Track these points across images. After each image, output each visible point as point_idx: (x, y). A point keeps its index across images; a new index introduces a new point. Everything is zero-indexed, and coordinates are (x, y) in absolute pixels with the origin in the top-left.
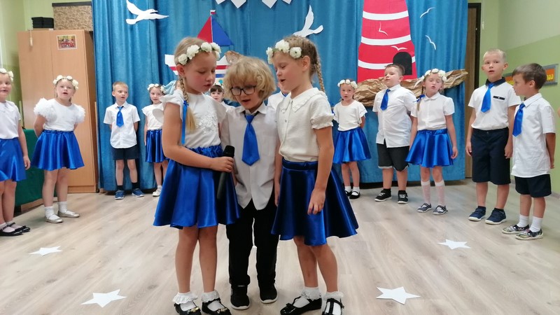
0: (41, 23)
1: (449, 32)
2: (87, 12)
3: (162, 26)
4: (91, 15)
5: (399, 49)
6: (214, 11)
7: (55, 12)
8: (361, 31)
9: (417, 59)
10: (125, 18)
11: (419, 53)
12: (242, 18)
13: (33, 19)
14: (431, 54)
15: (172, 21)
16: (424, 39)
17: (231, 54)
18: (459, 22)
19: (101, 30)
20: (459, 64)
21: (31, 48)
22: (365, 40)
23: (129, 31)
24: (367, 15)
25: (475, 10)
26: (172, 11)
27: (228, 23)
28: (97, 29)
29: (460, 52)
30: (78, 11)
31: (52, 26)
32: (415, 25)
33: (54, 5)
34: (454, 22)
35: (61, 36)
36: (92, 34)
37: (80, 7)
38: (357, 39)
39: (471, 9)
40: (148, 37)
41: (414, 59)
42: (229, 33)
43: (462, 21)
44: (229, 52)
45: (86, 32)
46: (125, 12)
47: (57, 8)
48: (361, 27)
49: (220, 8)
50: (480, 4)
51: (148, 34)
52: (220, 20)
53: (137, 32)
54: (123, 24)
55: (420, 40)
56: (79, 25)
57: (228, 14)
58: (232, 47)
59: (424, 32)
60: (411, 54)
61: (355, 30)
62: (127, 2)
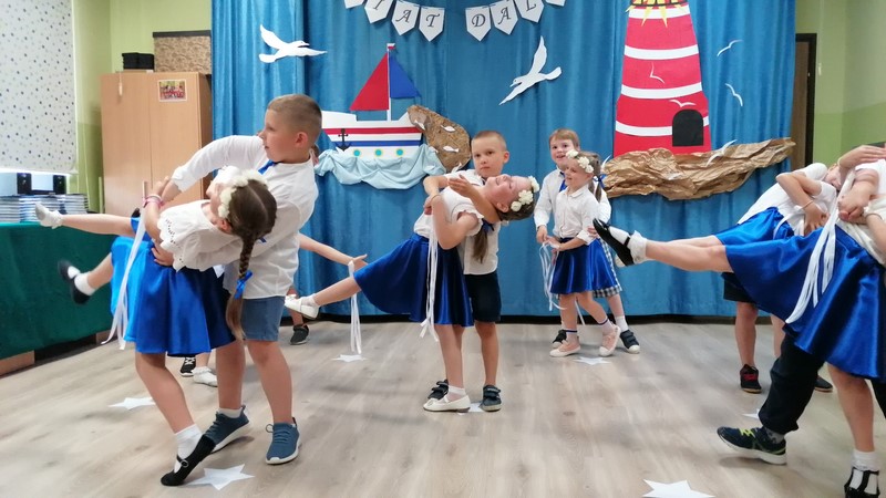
0: (136, 61)
1: (764, 80)
2: (204, 46)
3: (315, 68)
4: (209, 50)
5: (682, 105)
6: (393, 45)
7: (157, 45)
8: (621, 77)
9: (711, 120)
10: (259, 53)
11: (716, 112)
12: (436, 55)
13: (123, 55)
14: (735, 112)
15: (330, 59)
16: (724, 90)
17: (417, 110)
18: (781, 65)
19: (223, 72)
20: (781, 129)
21: (119, 98)
22: (627, 91)
23: (263, 73)
24: (630, 52)
25: (806, 44)
26: (330, 45)
27: (414, 63)
28: (218, 74)
29: (783, 110)
30: (191, 44)
31: (152, 67)
32: (709, 67)
33: (156, 35)
34: (772, 63)
35: (164, 82)
36: (209, 77)
37: (193, 38)
38: (615, 89)
39: (800, 43)
40: (294, 82)
41: (706, 121)
42: (415, 76)
43: (786, 63)
44: (414, 107)
45: (201, 75)
46: (258, 43)
47: (160, 39)
48: (622, 70)
49: (402, 40)
50: (815, 35)
51: (294, 78)
52: (401, 59)
53: (276, 73)
54: (254, 63)
55: (717, 91)
56: (191, 65)
57: (413, 50)
58: (418, 99)
59: (724, 80)
60: (702, 112)
61: (611, 75)
62: (262, 28)
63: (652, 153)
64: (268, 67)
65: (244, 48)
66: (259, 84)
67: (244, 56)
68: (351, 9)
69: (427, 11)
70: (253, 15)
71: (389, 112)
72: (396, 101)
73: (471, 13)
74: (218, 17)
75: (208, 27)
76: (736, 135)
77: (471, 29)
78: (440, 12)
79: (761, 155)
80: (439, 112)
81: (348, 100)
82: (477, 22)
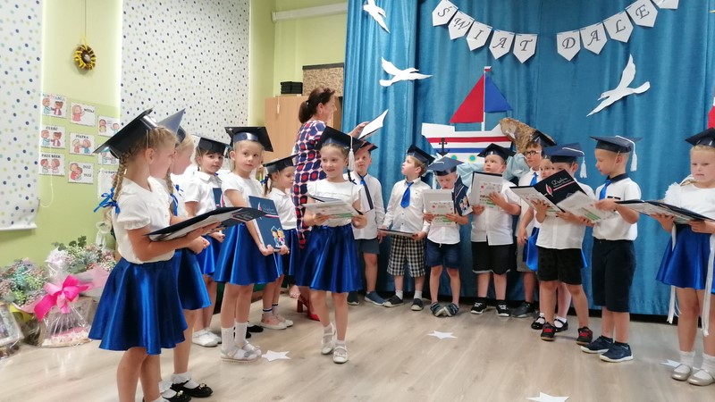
0: (290, 88)
2: (339, 75)
3: (422, 89)
4: (342, 78)
6: (489, 67)
7: (305, 75)
10: (379, 79)
12: (528, 75)
13: (282, 83)
15: (435, 82)
17: (508, 122)
19: (351, 94)
21: (277, 115)
23: (381, 94)
26: (436, 70)
27: (507, 82)
28: (347, 94)
30: (329, 74)
31: (301, 93)
33: (305, 68)
37: (331, 69)
40: (405, 101)
42: (508, 94)
44: (505, 119)
46: (379, 71)
47: (307, 71)
49: (498, 63)
51: (405, 97)
52: (497, 80)
53: (391, 94)
54: (375, 87)
57: (507, 71)
58: (510, 113)
61: (702, 89)
62: (383, 60)
64: (386, 90)
65: (368, 76)
66: (378, 103)
67: (368, 82)
68: (455, 40)
69: (520, 38)
70: (377, 49)
71: (483, 124)
72: (490, 114)
73: (561, 37)
74: (350, 52)
75: (343, 61)
77: (561, 51)
78: (533, 38)
80: (528, 124)
81: (449, 114)
82: (567, 45)
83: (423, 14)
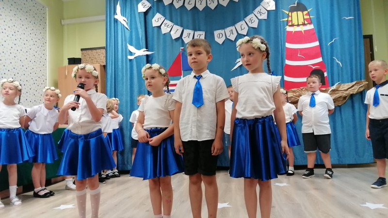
0: (74, 61)
1: (351, 54)
2: (102, 53)
4: (105, 55)
5: (314, 68)
6: (183, 48)
7: (82, 54)
8: (285, 56)
9: (328, 73)
10: (127, 55)
11: (330, 70)
13: (68, 59)
14: (339, 70)
15: (156, 55)
16: (332, 60)
18: (358, 48)
19: (111, 63)
20: (361, 76)
21: (66, 77)
22: (288, 62)
24: (288, 45)
25: (368, 39)
26: (156, 49)
28: (108, 64)
29: (361, 68)
30: (97, 53)
32: (324, 50)
33: (82, 50)
34: (353, 47)
36: (105, 67)
37: (98, 50)
38: (283, 62)
39: (365, 39)
41: (326, 74)
43: (360, 46)
45: (101, 65)
46: (126, 50)
47: (84, 51)
48: (285, 53)
50: (372, 35)
51: (142, 64)
54: (124, 59)
55: (329, 60)
56: (97, 61)
59: (332, 55)
60: (323, 70)
61: (280, 56)
62: (128, 45)
63: (302, 89)
65: (120, 53)
66: (127, 68)
67: (120, 56)
68: (164, 34)
69: (197, 33)
70: (124, 39)
71: (182, 76)
72: (185, 71)
73: (216, 33)
74: (108, 41)
75: (104, 45)
76: (340, 80)
77: (217, 39)
78: (204, 33)
79: (353, 88)
82: (219, 37)
83: (147, 21)
